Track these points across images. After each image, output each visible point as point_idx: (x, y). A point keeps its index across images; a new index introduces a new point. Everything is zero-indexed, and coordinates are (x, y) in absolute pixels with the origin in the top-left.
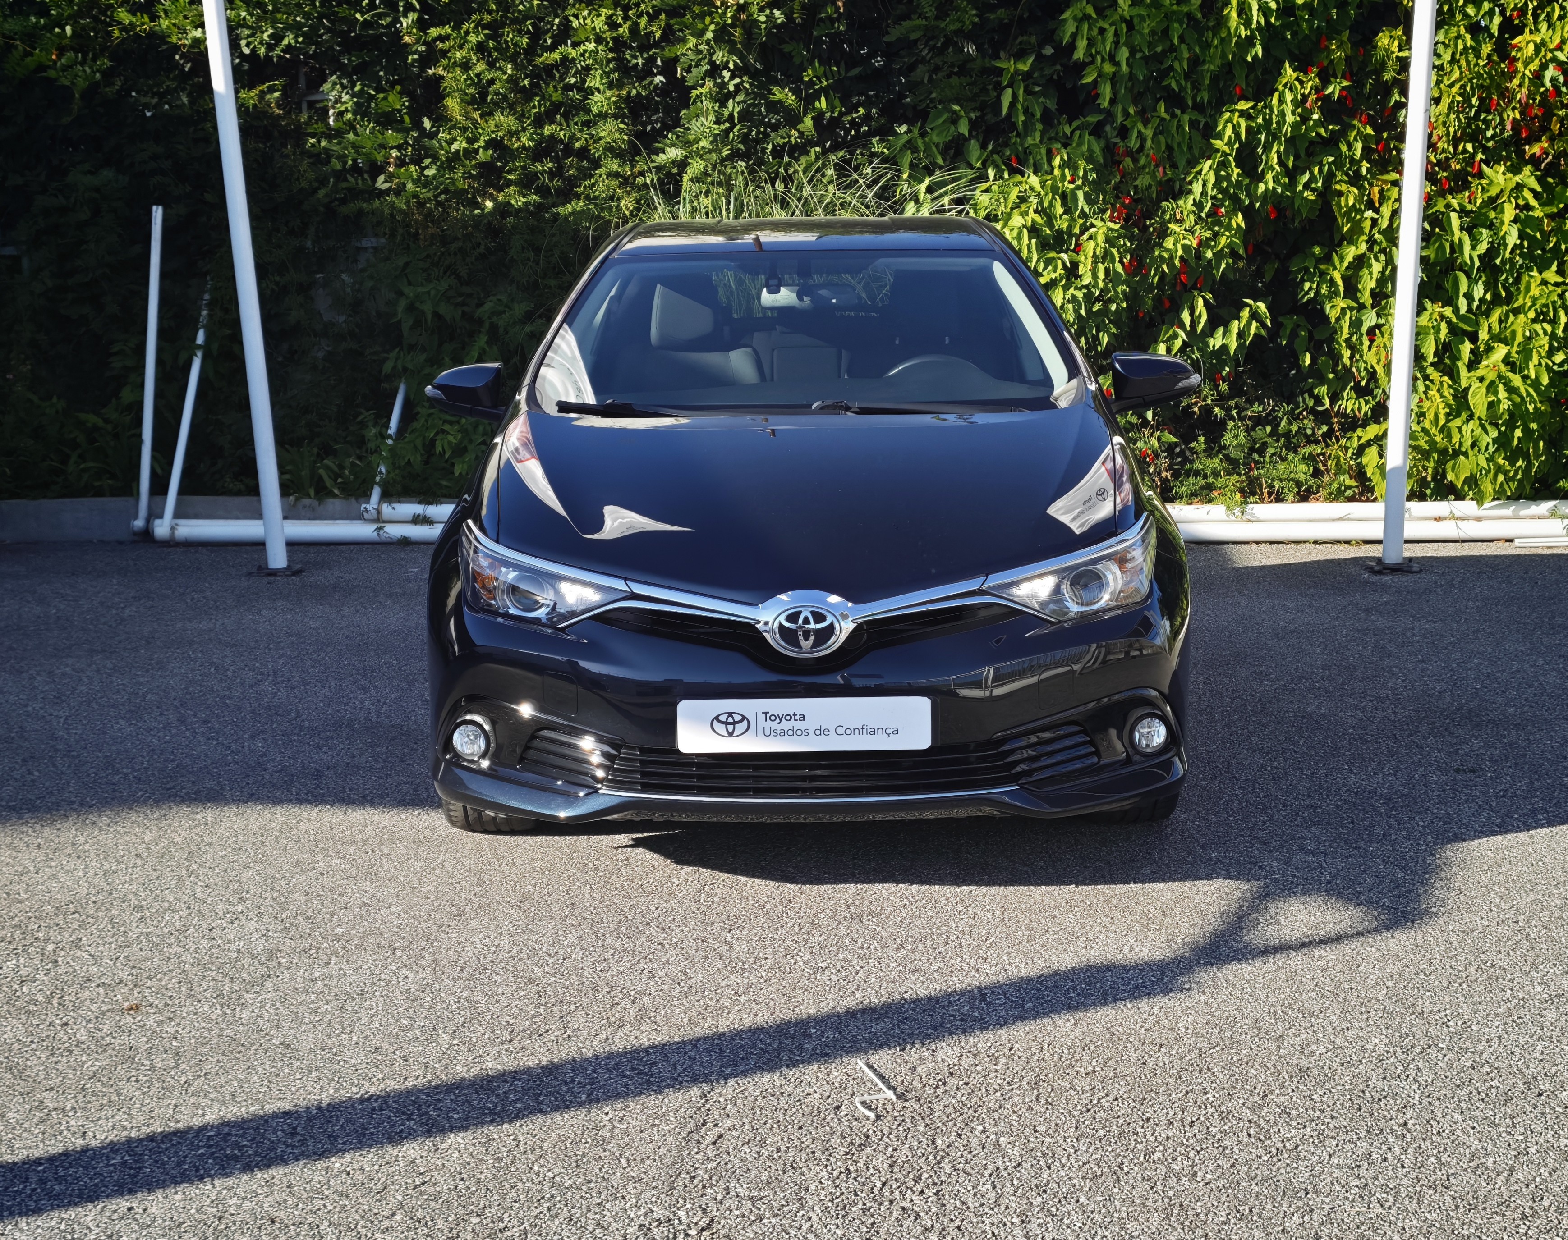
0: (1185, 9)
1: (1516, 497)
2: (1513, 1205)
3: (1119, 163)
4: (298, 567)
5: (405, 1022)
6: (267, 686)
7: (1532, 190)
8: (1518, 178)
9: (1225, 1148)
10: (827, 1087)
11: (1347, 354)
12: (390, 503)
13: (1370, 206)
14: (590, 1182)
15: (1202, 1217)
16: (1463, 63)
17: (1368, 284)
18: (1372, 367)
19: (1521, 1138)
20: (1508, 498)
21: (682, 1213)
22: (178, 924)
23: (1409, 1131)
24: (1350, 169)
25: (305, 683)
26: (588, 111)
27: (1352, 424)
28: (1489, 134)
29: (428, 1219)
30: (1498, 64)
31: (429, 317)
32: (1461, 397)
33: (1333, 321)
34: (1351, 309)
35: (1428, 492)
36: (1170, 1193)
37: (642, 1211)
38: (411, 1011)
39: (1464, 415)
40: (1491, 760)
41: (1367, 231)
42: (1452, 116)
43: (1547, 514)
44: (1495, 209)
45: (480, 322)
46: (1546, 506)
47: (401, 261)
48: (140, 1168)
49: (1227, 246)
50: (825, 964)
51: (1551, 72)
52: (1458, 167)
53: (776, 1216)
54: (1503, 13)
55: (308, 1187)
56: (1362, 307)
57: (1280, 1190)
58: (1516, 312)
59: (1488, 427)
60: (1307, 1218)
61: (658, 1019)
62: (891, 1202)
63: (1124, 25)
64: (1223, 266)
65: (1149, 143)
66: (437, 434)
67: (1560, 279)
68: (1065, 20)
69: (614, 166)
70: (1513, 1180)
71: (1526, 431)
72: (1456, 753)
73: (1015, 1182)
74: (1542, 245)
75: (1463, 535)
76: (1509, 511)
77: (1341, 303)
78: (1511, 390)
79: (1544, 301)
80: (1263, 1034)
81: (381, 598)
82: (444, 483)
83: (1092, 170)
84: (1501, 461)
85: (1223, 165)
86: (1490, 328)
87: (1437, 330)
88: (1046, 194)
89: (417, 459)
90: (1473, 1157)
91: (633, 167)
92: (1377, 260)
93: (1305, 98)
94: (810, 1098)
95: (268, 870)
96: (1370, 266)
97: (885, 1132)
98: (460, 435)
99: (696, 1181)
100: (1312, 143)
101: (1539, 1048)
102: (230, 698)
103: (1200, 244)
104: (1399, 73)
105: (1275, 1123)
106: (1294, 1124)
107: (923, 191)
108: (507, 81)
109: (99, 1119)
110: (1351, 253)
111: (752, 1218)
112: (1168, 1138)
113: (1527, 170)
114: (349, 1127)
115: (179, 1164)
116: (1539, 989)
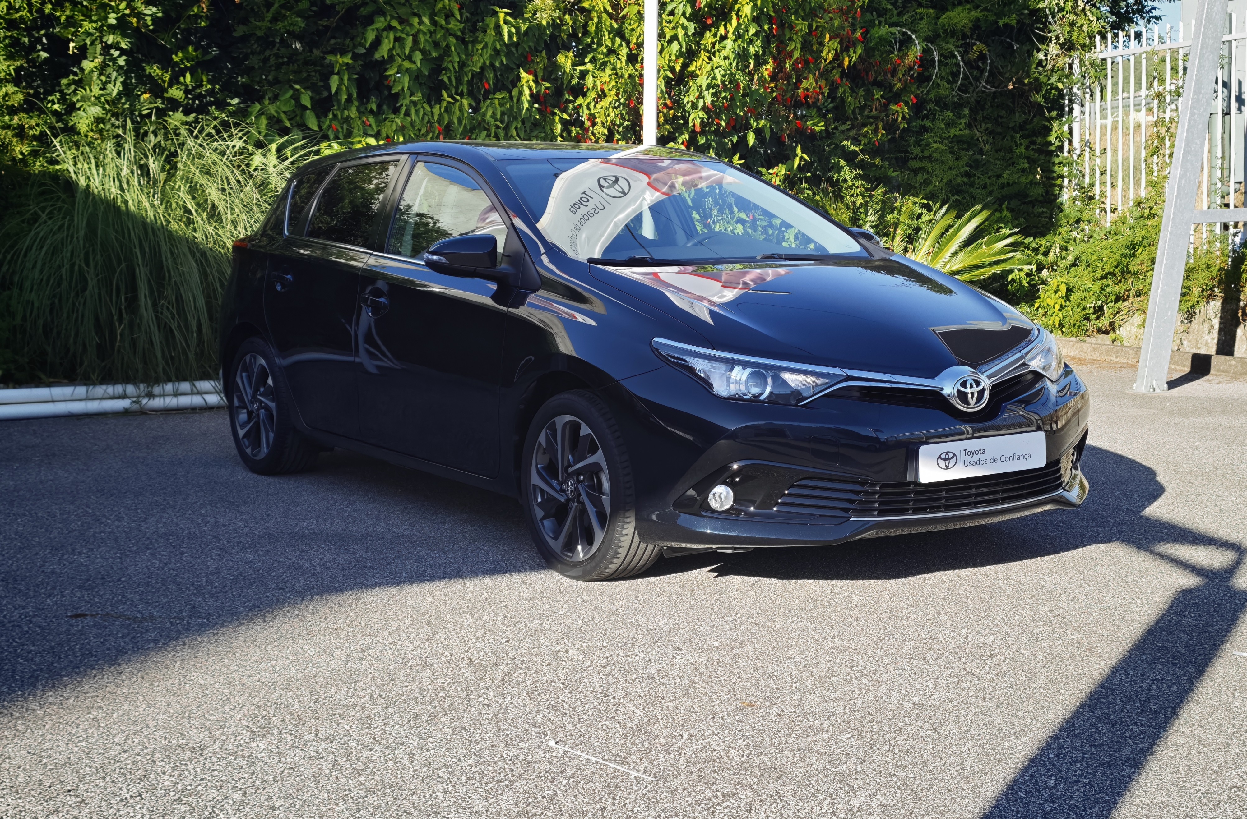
42: (611, 110)
65: (434, 119)
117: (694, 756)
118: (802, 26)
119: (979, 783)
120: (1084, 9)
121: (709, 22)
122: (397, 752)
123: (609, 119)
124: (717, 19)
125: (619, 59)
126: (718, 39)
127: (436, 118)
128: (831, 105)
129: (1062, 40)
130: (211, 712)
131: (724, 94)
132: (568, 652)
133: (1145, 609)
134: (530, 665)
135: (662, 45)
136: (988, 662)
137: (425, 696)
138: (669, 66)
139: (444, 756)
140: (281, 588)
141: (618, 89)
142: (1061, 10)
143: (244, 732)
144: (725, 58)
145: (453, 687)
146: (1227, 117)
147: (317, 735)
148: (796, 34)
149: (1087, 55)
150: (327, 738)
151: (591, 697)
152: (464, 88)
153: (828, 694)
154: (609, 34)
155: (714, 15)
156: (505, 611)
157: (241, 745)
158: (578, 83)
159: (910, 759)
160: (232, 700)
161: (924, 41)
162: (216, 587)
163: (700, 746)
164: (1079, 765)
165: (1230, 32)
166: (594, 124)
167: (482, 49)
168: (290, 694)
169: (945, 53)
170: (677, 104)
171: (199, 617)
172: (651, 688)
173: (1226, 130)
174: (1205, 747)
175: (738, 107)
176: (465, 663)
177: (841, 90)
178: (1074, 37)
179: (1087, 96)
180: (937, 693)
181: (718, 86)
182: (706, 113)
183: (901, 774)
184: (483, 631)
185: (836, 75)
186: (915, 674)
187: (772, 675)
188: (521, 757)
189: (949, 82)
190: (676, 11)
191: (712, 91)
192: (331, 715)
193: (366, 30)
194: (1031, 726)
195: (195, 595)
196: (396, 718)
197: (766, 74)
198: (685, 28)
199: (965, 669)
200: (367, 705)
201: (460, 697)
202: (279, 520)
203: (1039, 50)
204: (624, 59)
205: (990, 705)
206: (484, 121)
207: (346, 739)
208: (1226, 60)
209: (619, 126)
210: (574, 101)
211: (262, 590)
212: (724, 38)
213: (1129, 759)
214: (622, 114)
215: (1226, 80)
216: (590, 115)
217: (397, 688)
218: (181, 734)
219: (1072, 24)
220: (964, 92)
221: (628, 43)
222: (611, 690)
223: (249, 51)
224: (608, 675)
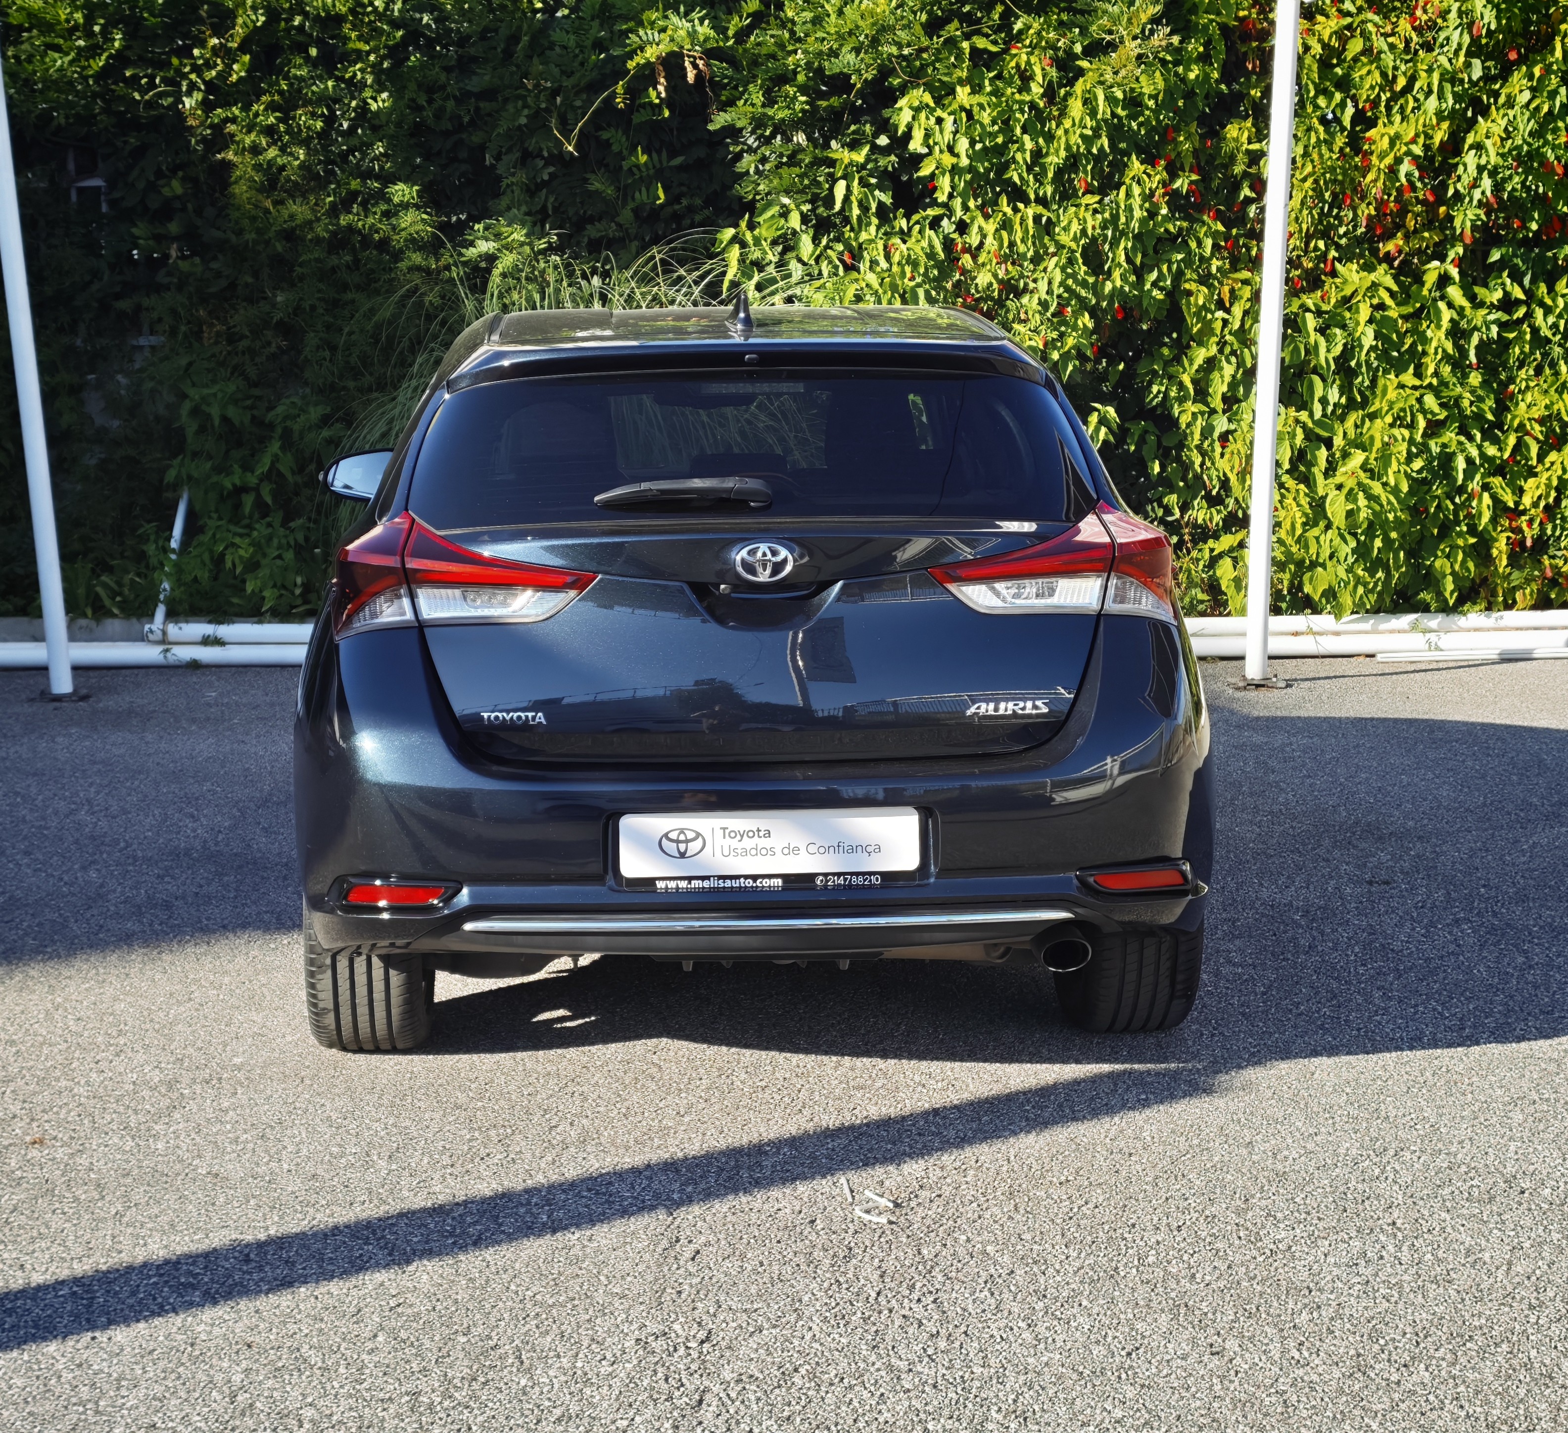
0: (1028, 98)
1: (1377, 610)
2: (1518, 1297)
3: (958, 260)
4: (84, 691)
5: (335, 1150)
6: (82, 814)
7: (1388, 289)
8: (1373, 277)
9: (1218, 1251)
10: (795, 1202)
11: (1198, 460)
12: (176, 623)
13: (1220, 305)
14: (573, 1299)
15: (1210, 1315)
16: (1315, 156)
17: (1219, 387)
18: (1225, 474)
19: (1512, 1233)
20: (1367, 612)
21: (677, 1327)
22: (58, 1057)
23: (1399, 1229)
24: (1199, 267)
25: (125, 812)
26: (389, 201)
27: (1203, 534)
28: (1342, 230)
29: (412, 1339)
30: (1352, 158)
31: (217, 422)
32: (1318, 506)
33: (1184, 426)
34: (1202, 413)
35: (1284, 605)
36: (1173, 1295)
37: (635, 1326)
38: (338, 1138)
39: (1322, 524)
40: (1402, 872)
41: (1218, 332)
42: (1305, 212)
43: (1407, 627)
44: (1349, 309)
45: (271, 426)
46: (1406, 620)
47: (184, 361)
48: (93, 1298)
49: (1073, 347)
50: (763, 1084)
51: (1406, 167)
52: (1310, 265)
53: (775, 1327)
54: (1356, 106)
55: (277, 1312)
56: (1213, 411)
57: (1283, 1289)
58: (1373, 416)
59: (1348, 537)
60: (1315, 1314)
61: (602, 1140)
62: (891, 1311)
63: (964, 115)
64: (1070, 368)
65: (989, 240)
66: (226, 548)
67: (1417, 382)
68: (901, 109)
69: (417, 258)
70: (1513, 1273)
71: (1387, 540)
72: (1365, 865)
73: (1013, 1288)
74: (1398, 347)
75: (1322, 651)
76: (1367, 625)
77: (1192, 407)
78: (1370, 497)
79: (1401, 405)
80: (1231, 1141)
81: (184, 724)
82: (235, 600)
83: (933, 267)
84: (1360, 572)
85: (1071, 261)
86: (1345, 434)
87: (1293, 435)
88: (885, 292)
89: (204, 575)
90: (1468, 1253)
91: (437, 260)
92: (1229, 362)
93: (1152, 193)
94: (781, 1213)
95: (141, 1002)
96: (1221, 369)
97: (868, 1243)
98: (251, 550)
99: (683, 1296)
100: (1159, 239)
101: (1512, 1148)
102: (47, 828)
103: (1046, 345)
104: (1249, 166)
105: (1263, 1226)
106: (1282, 1226)
107: (752, 287)
108: (300, 167)
109: (34, 1251)
110: (1200, 355)
111: (751, 1329)
112: (1158, 1243)
113: (1382, 268)
114: (304, 1252)
115: (133, 1293)
116: (1499, 1092)
121: (1513, 56)
124: (1528, 51)
154: (1317, 88)
155: (1522, 46)
182: (1487, 212)
221: (1355, 100)
223: (738, 148)
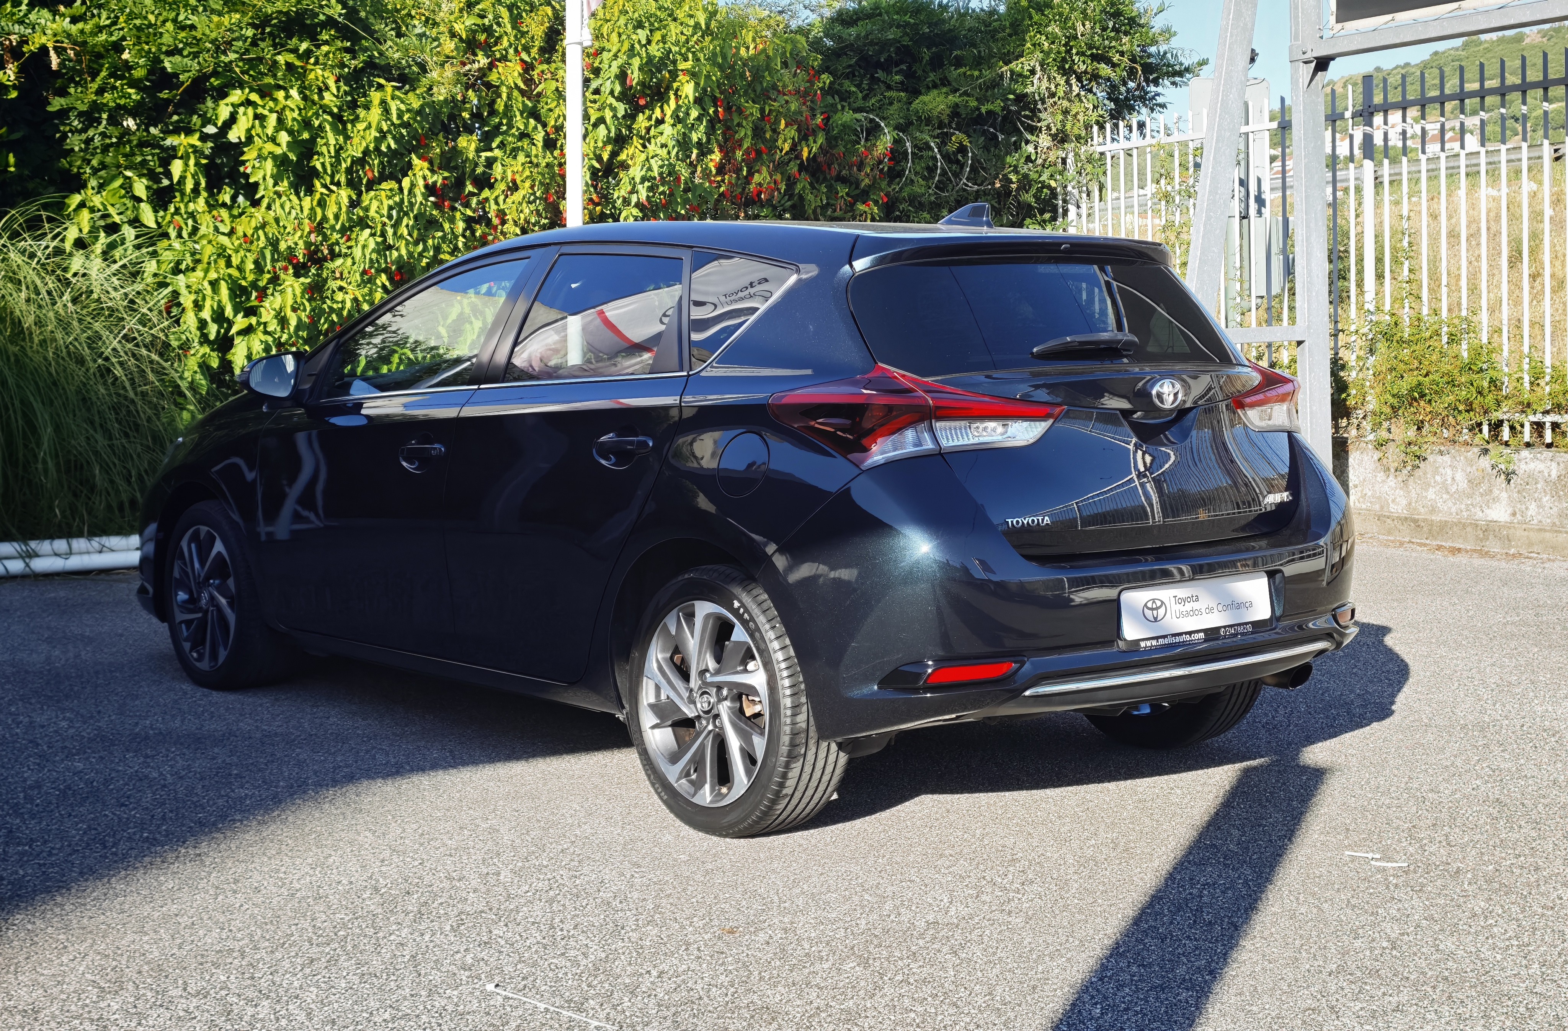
117: (666, 997)
118: (753, 110)
119: (1012, 1015)
120: (1078, 95)
121: (642, 102)
122: (291, 1007)
123: (522, 216)
124: (652, 99)
125: (534, 144)
126: (653, 123)
127: (306, 212)
128: (789, 203)
129: (1054, 130)
130: (44, 965)
131: (661, 189)
132: (498, 874)
133: (1186, 800)
134: (453, 892)
135: (586, 129)
136: (1011, 869)
137: (321, 936)
138: (595, 154)
139: (352, 1010)
140: (123, 805)
141: (534, 180)
142: (1053, 95)
143: (90, 988)
144: (663, 146)
145: (356, 924)
146: (1245, 221)
147: (185, 989)
148: (746, 118)
149: (1083, 148)
150: (198, 993)
151: (533, 930)
152: (342, 178)
153: (825, 914)
154: (522, 115)
155: (648, 95)
156: (415, 826)
157: (87, 1006)
158: (484, 172)
159: (928, 990)
160: (71, 949)
161: (895, 129)
162: (37, 805)
163: (673, 986)
164: (1127, 990)
165: (1247, 123)
166: (503, 222)
167: (364, 130)
168: (146, 938)
169: (920, 144)
170: (605, 198)
171: (18, 844)
172: (607, 916)
173: (1245, 235)
174: (1270, 963)
175: (678, 203)
176: (368, 892)
177: (799, 186)
178: (1068, 127)
179: (1084, 195)
180: (954, 908)
181: (655, 178)
182: (641, 211)
183: (920, 1009)
184: (388, 852)
185: (793, 168)
186: (926, 886)
187: (755, 894)
188: (450, 1008)
189: (924, 178)
190: (603, 89)
191: (647, 184)
192: (201, 964)
193: (218, 105)
194: (1068, 945)
195: (10, 815)
196: (286, 964)
197: (711, 165)
198: (614, 109)
199: (984, 878)
200: (247, 950)
201: (365, 936)
202: (113, 718)
203: (1027, 142)
204: (540, 144)
205: (1017, 921)
206: (367, 217)
207: (223, 993)
208: (1242, 156)
209: (534, 225)
210: (479, 194)
211: (99, 806)
212: (660, 122)
213: (1184, 980)
214: (537, 211)
215: (1243, 177)
216: (499, 210)
217: (284, 927)
218: (8, 994)
219: (1066, 112)
220: (942, 190)
221: (544, 125)
222: (557, 920)
223: (68, 128)
224: (551, 901)
